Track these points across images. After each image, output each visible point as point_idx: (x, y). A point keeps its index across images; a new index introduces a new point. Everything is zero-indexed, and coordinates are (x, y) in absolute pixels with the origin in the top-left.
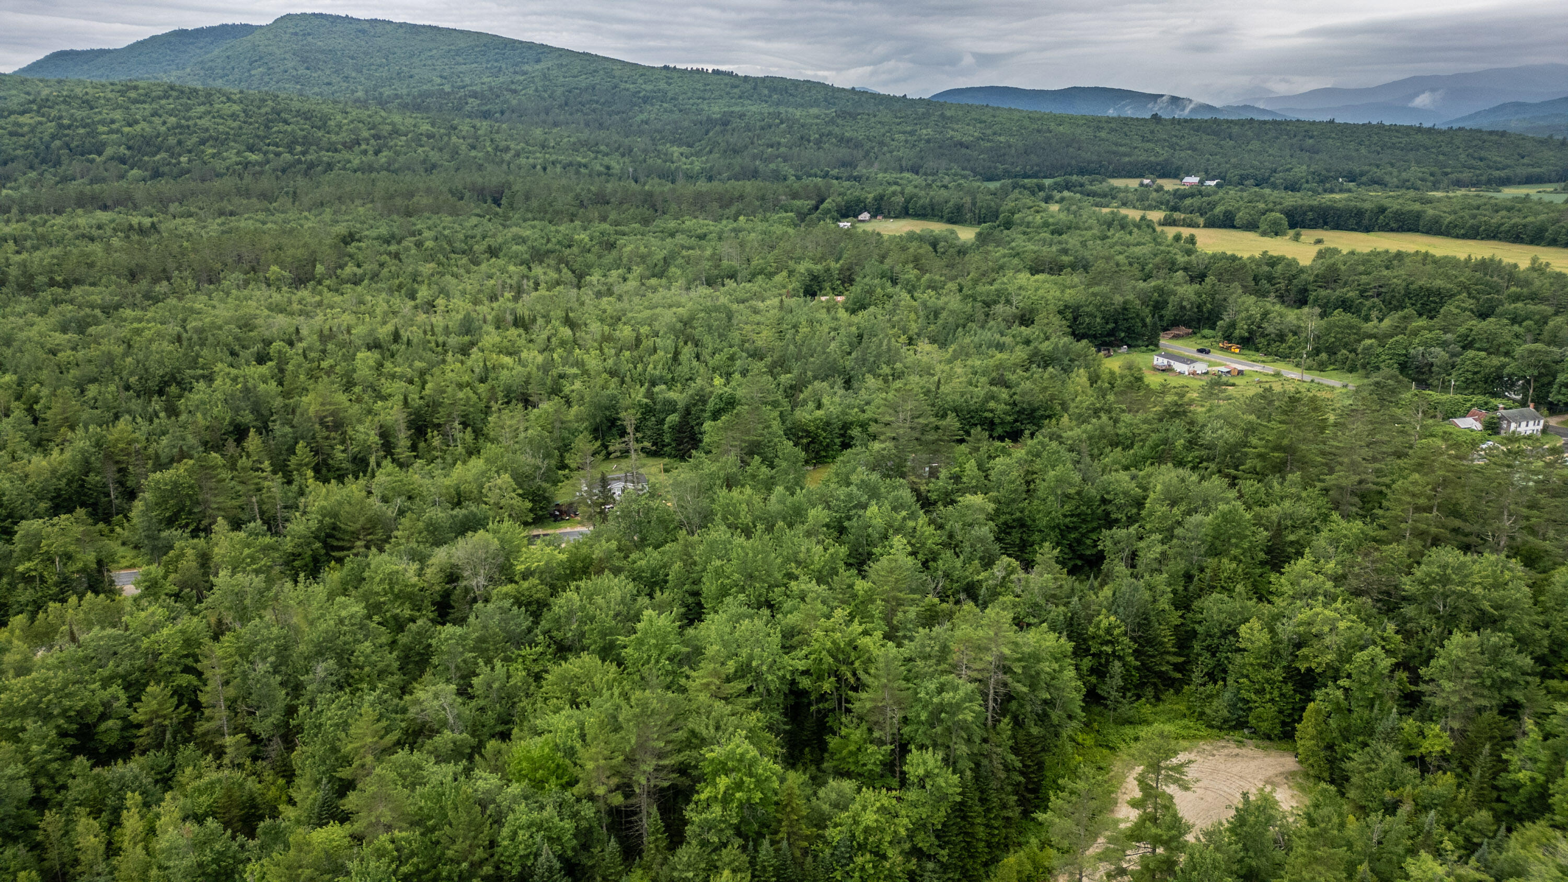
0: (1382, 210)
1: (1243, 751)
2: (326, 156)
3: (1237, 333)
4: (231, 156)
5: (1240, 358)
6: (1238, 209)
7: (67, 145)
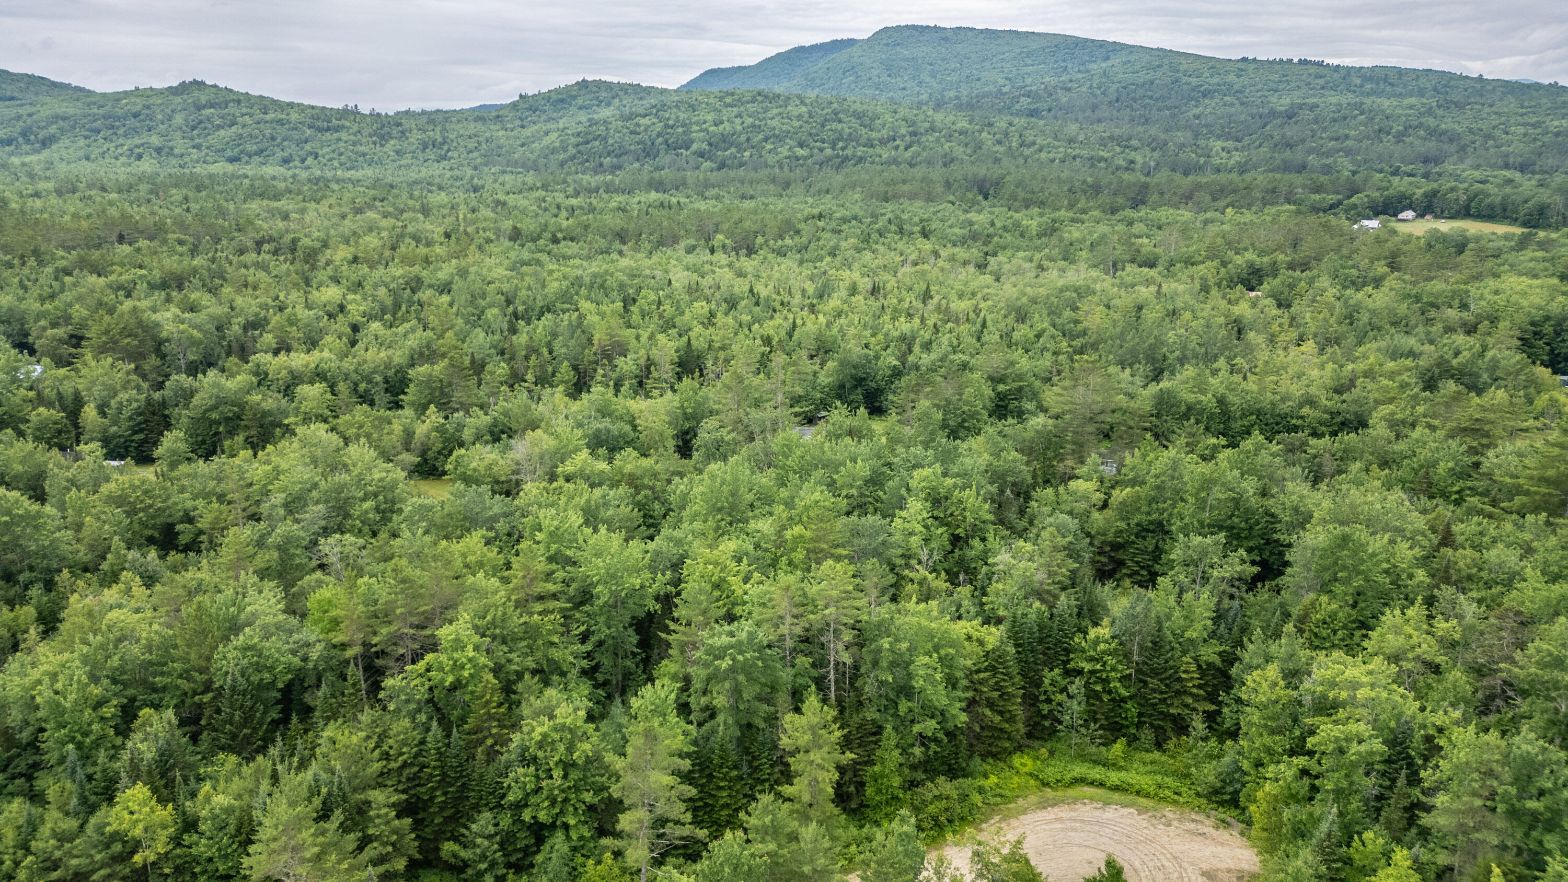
1: (1221, 833)
2: (860, 151)
4: (784, 151)
7: (666, 142)
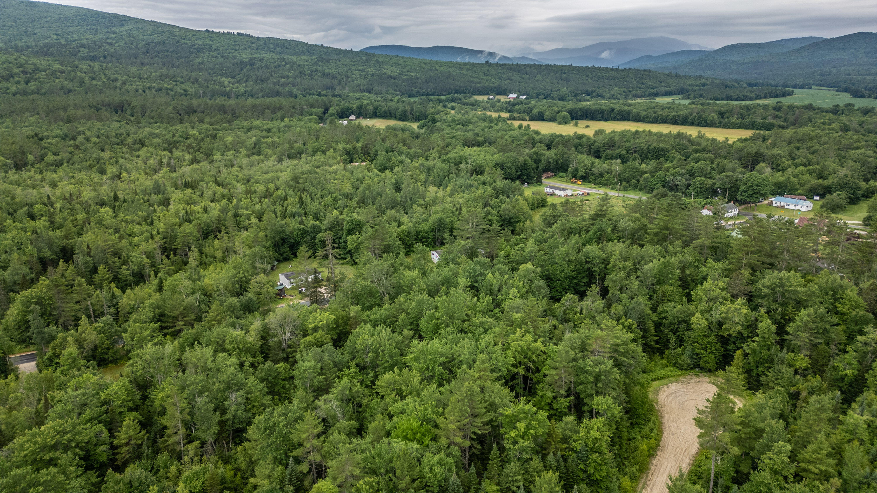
0: (612, 110)
1: (701, 379)
3: (580, 174)
5: (583, 187)
6: (545, 110)
